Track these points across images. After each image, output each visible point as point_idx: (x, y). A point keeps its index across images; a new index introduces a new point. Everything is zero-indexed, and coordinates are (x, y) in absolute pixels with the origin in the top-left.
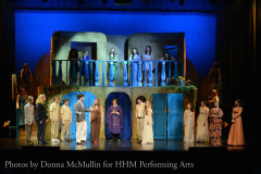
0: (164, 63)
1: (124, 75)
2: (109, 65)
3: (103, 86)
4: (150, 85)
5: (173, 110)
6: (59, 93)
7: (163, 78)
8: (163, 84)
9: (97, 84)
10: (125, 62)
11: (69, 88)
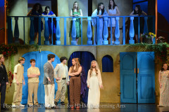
0: (132, 18)
1: (89, 33)
2: (72, 22)
3: (65, 44)
4: (117, 42)
5: (143, 70)
6: (16, 53)
7: (132, 34)
8: (132, 42)
9: (58, 42)
10: (89, 18)
11: (27, 47)
